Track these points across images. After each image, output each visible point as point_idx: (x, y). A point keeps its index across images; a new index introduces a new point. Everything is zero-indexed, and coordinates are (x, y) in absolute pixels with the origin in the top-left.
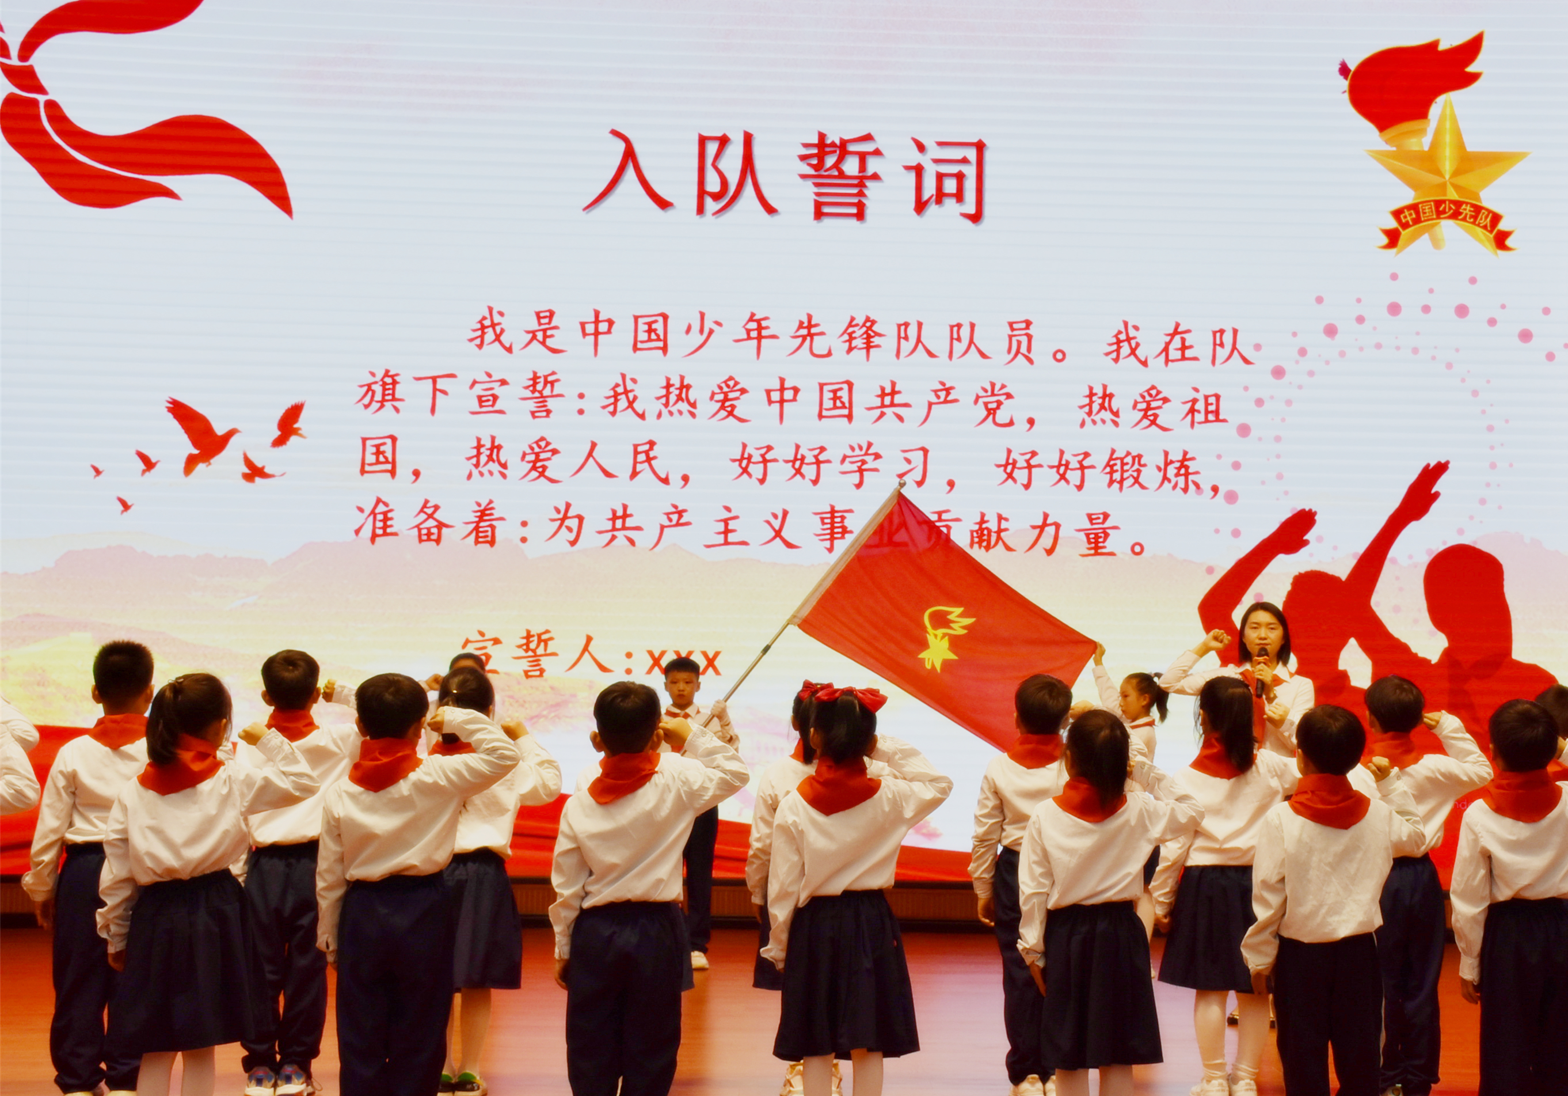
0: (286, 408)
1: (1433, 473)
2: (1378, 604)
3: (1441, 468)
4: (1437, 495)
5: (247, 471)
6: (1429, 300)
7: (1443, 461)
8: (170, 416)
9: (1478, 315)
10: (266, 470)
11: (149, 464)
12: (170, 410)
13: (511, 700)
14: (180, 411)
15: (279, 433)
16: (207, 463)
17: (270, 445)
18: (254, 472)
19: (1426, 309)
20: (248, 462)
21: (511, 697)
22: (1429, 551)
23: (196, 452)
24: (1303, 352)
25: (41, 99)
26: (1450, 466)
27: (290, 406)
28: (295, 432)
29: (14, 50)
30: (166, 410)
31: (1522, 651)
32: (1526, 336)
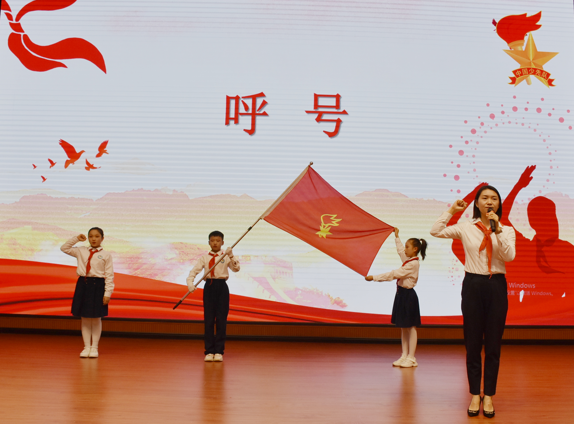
0: (102, 143)
1: (530, 170)
2: (511, 218)
3: (533, 168)
4: (532, 178)
5: (87, 166)
6: (527, 106)
7: (534, 165)
8: (60, 146)
9: (545, 112)
10: (94, 166)
11: (52, 163)
12: (60, 144)
13: (183, 253)
14: (64, 144)
15: (99, 152)
16: (73, 163)
17: (95, 156)
18: (90, 166)
19: (526, 109)
20: (87, 163)
22: (529, 199)
23: (69, 159)
24: (482, 124)
25: (22, 34)
26: (536, 167)
27: (103, 142)
28: (105, 152)
29: (14, 18)
30: (59, 144)
32: (561, 120)
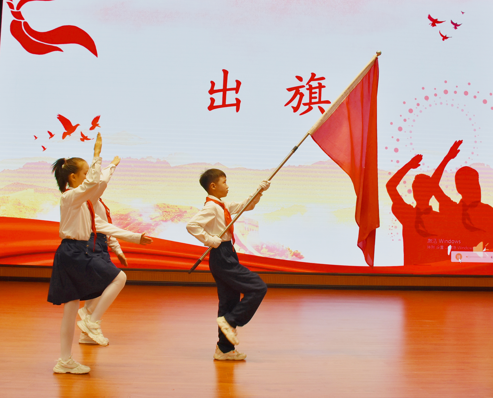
0: (94, 118)
1: (458, 144)
2: (441, 185)
3: (460, 142)
4: (459, 150)
5: (82, 138)
6: (456, 89)
7: (461, 140)
9: (471, 95)
11: (51, 135)
12: (58, 118)
13: (165, 213)
14: (62, 119)
15: (92, 125)
16: (69, 135)
18: (84, 138)
19: (455, 92)
20: (82, 135)
21: (166, 212)
23: (66, 131)
24: (418, 105)
25: (22, 21)
26: (463, 142)
27: (95, 117)
28: (97, 125)
29: (15, 6)
31: (484, 200)
32: (485, 102)
